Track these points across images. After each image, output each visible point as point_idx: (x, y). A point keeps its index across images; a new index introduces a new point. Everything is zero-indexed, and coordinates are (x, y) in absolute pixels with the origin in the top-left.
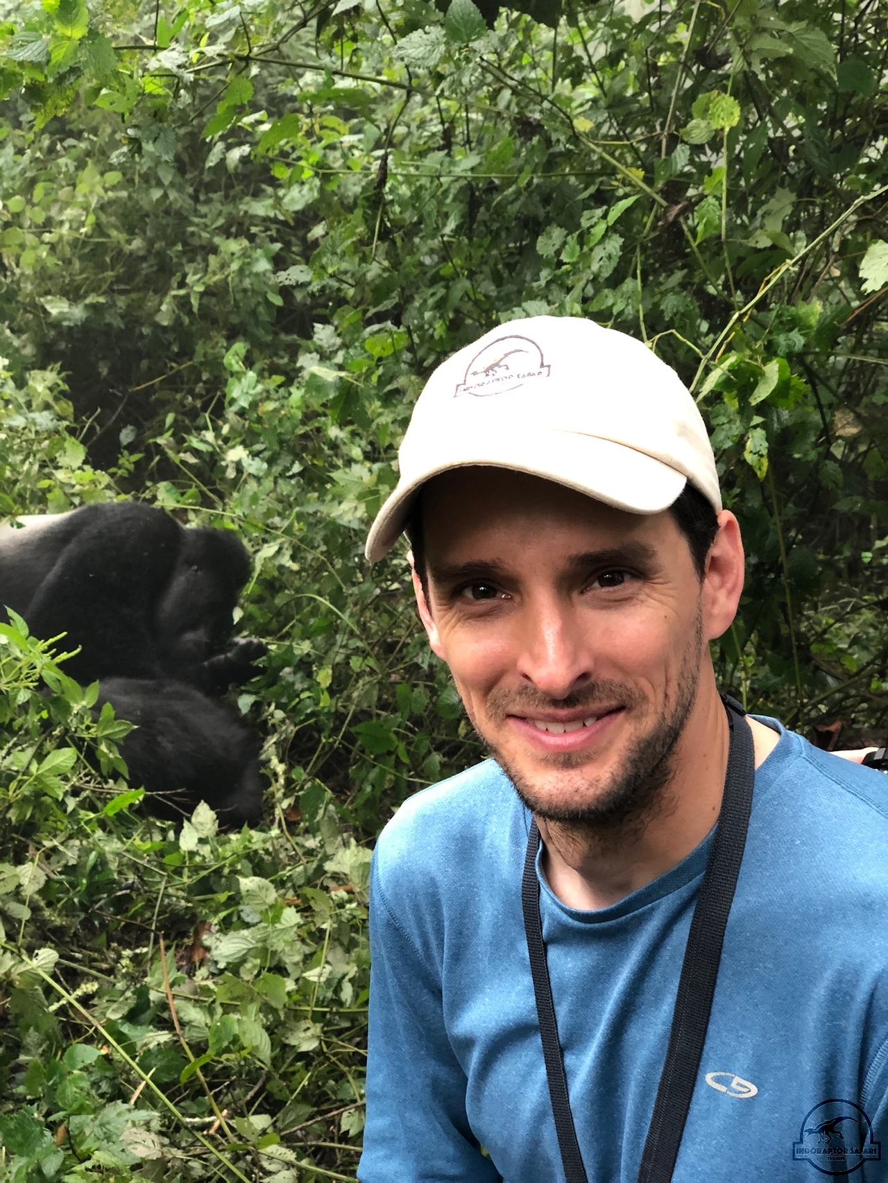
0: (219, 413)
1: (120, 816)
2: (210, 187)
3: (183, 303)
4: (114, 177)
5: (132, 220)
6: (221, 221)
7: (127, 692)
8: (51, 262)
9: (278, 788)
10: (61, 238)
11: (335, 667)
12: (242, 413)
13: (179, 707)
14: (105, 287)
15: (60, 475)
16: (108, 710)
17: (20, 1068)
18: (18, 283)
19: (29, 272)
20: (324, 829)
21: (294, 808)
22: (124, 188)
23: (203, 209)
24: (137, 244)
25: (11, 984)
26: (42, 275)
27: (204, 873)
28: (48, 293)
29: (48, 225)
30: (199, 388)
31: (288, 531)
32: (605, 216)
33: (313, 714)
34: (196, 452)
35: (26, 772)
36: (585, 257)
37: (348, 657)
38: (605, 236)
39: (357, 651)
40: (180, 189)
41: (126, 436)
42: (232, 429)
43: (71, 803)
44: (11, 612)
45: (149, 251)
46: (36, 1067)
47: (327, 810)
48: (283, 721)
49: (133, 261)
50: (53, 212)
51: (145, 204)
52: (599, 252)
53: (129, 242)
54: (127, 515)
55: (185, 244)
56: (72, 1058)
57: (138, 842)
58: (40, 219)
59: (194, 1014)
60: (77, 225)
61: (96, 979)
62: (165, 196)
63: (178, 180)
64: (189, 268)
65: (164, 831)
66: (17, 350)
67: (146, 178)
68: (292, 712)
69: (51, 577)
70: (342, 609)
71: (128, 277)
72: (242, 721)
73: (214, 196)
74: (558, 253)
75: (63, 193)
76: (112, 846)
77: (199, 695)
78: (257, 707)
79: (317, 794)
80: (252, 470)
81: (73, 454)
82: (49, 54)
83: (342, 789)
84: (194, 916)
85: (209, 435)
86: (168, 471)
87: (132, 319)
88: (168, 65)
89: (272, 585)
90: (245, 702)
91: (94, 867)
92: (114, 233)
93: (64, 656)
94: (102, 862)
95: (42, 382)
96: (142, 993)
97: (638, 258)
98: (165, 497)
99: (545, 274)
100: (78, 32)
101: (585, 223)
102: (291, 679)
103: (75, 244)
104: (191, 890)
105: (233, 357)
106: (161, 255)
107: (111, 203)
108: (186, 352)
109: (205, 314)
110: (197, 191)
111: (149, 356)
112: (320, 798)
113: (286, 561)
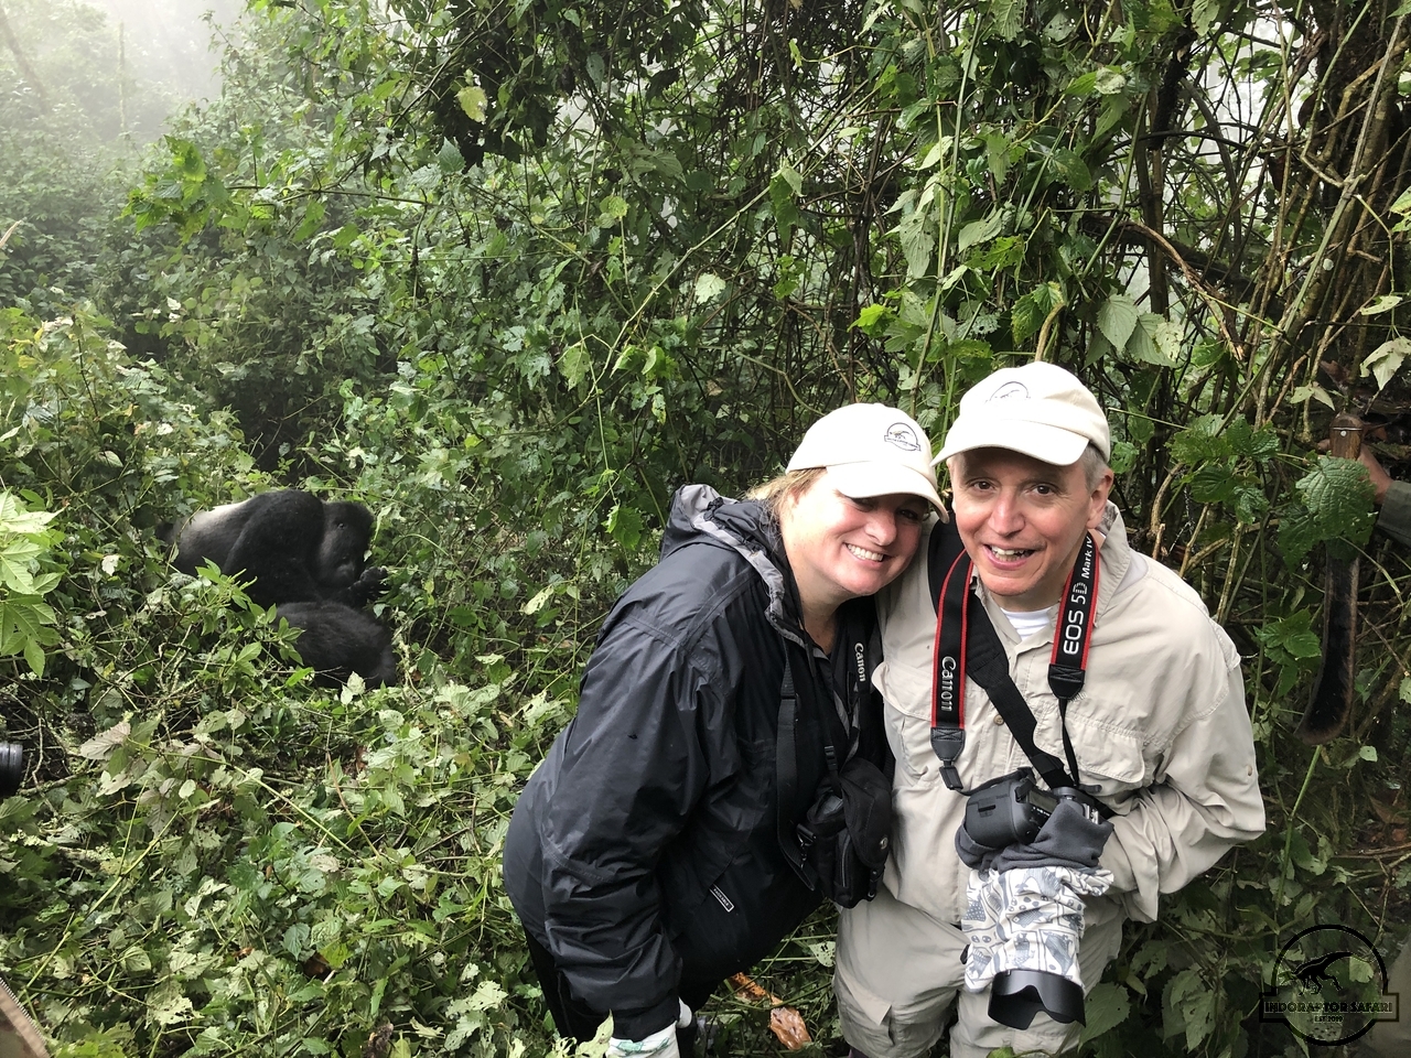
0: (342, 428)
1: (298, 688)
2: (323, 283)
3: (312, 359)
4: (257, 281)
5: (273, 308)
6: (333, 304)
7: (296, 611)
8: (220, 339)
9: (405, 661)
10: (224, 323)
11: (436, 579)
12: (356, 424)
13: (332, 616)
14: (258, 353)
15: (238, 478)
16: (284, 622)
17: (243, 844)
18: (197, 356)
19: (205, 348)
20: (436, 679)
21: (417, 672)
22: (264, 288)
23: (320, 297)
24: (277, 323)
25: (232, 793)
26: (214, 349)
27: (359, 717)
28: (220, 360)
29: (215, 316)
30: (330, 414)
31: (397, 497)
32: (553, 272)
33: (424, 611)
34: (330, 454)
35: (229, 661)
36: (544, 298)
37: (444, 573)
38: (554, 284)
39: (448, 567)
40: (303, 285)
41: (283, 449)
42: (351, 436)
43: (265, 683)
44: (207, 561)
45: (286, 328)
46: (255, 842)
47: (437, 667)
48: (405, 618)
49: (276, 335)
50: (217, 307)
51: (280, 297)
52: (552, 294)
53: (272, 322)
54: (286, 499)
55: (310, 321)
56: (277, 832)
57: (313, 702)
58: (209, 313)
59: (358, 799)
60: (236, 313)
61: (291, 786)
62: (293, 291)
63: (301, 279)
64: (314, 336)
65: (330, 695)
66: (202, 400)
67: (278, 279)
68: (410, 611)
69: (237, 543)
70: (437, 542)
71: (275, 344)
72: (378, 621)
73: (326, 288)
74: (529, 296)
75: (223, 294)
76: (295, 706)
77: (346, 607)
78: (386, 611)
79: (428, 659)
80: (368, 461)
81: (245, 463)
82: (182, 193)
83: (447, 656)
84: (356, 744)
85: (337, 442)
86: (314, 469)
87: (279, 373)
88: (266, 198)
89: (389, 534)
90: (378, 609)
91: (283, 718)
92: (261, 317)
93: (246, 584)
94: (288, 714)
95: (220, 418)
96: (321, 790)
97: (577, 296)
98: (311, 485)
99: (522, 311)
100: (200, 178)
101: (542, 277)
102: (407, 590)
103: (235, 326)
104: (351, 729)
105: (346, 387)
106: (294, 329)
107: (257, 297)
108: (318, 391)
109: (328, 365)
110: (314, 286)
111: (293, 396)
112: (431, 660)
113: (397, 516)
